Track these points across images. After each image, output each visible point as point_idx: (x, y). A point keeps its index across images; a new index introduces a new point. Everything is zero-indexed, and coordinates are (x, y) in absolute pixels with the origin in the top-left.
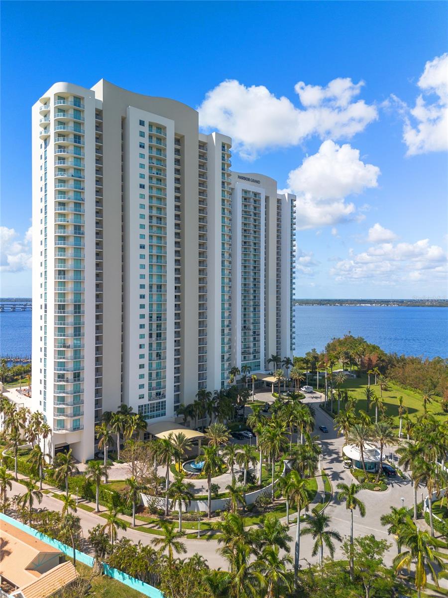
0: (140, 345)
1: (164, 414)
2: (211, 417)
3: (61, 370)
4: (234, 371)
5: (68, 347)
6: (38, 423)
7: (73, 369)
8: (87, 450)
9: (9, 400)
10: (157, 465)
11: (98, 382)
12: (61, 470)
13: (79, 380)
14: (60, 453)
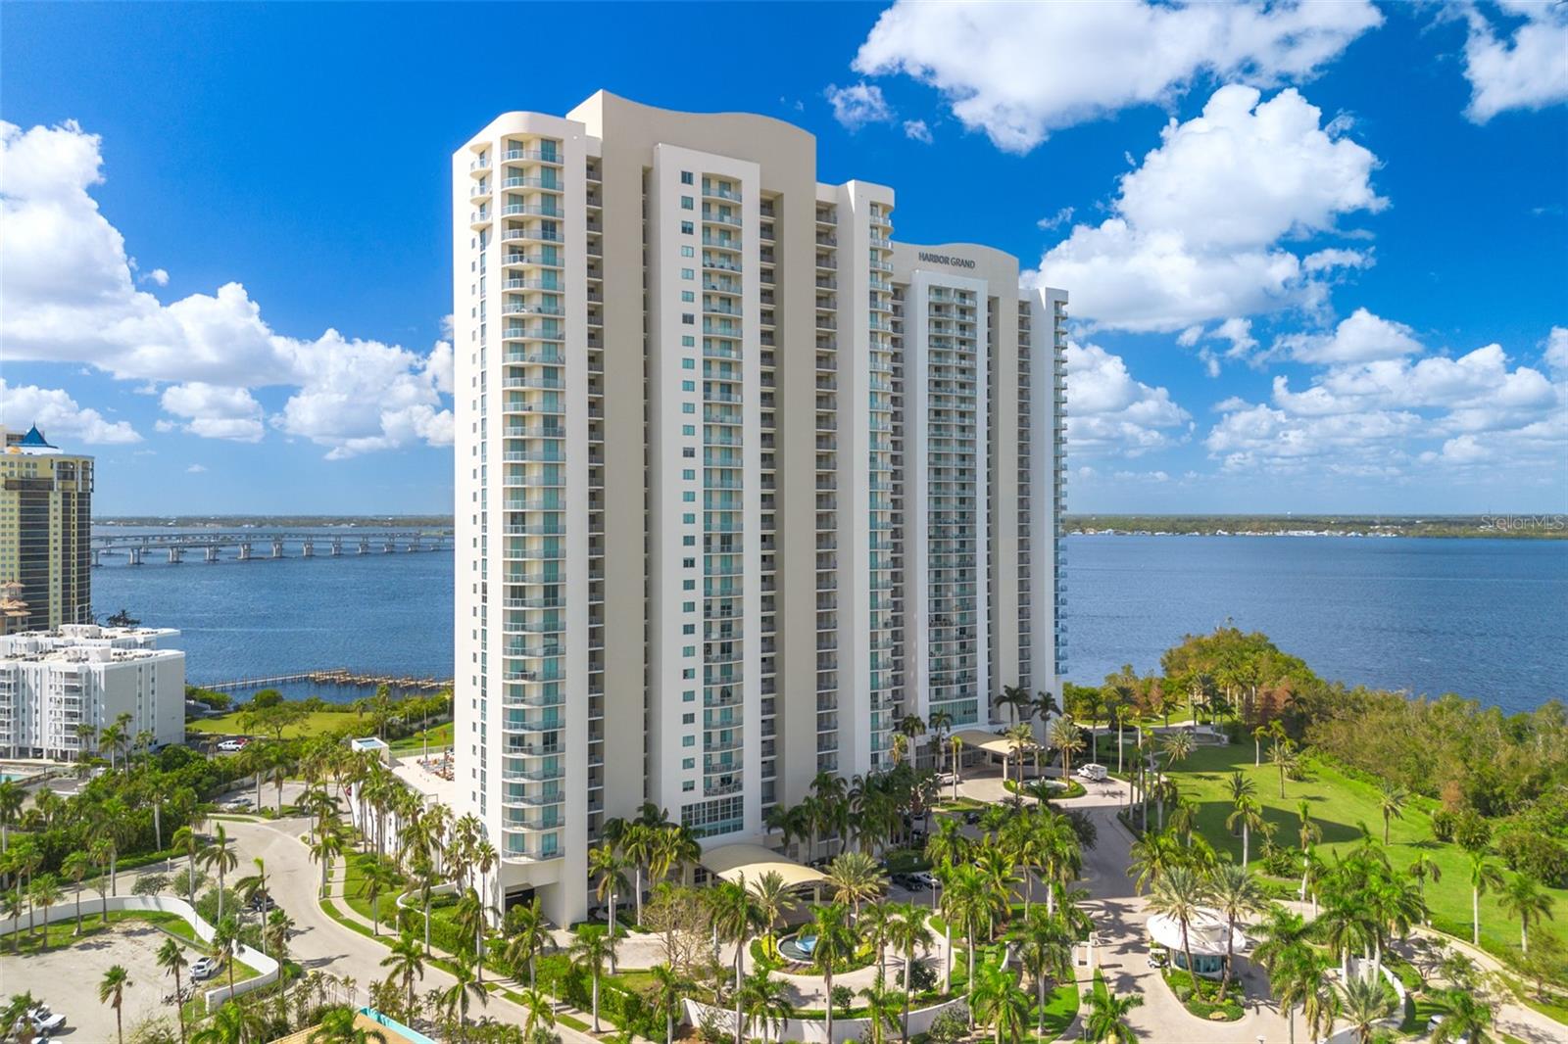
0: (685, 671)
1: (739, 827)
2: (844, 837)
3: (516, 727)
4: (907, 725)
5: (532, 677)
6: (470, 840)
7: (542, 727)
8: (572, 901)
9: (406, 784)
10: (720, 942)
11: (595, 752)
12: (521, 941)
13: (554, 749)
14: (518, 906)
